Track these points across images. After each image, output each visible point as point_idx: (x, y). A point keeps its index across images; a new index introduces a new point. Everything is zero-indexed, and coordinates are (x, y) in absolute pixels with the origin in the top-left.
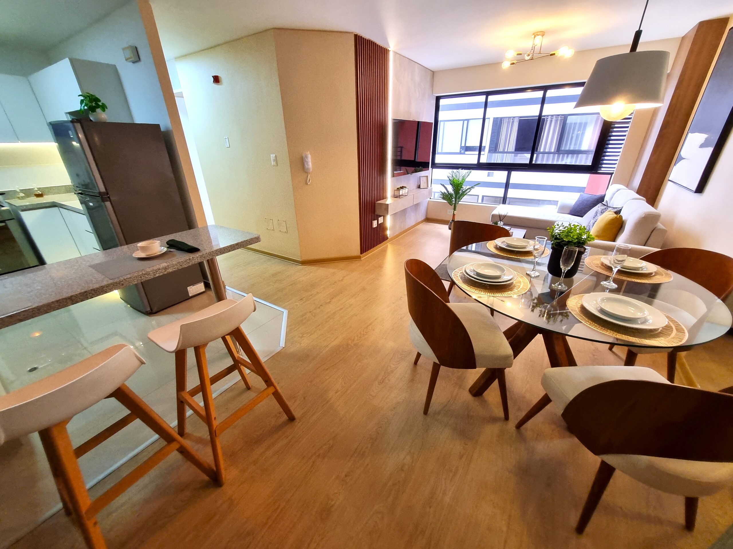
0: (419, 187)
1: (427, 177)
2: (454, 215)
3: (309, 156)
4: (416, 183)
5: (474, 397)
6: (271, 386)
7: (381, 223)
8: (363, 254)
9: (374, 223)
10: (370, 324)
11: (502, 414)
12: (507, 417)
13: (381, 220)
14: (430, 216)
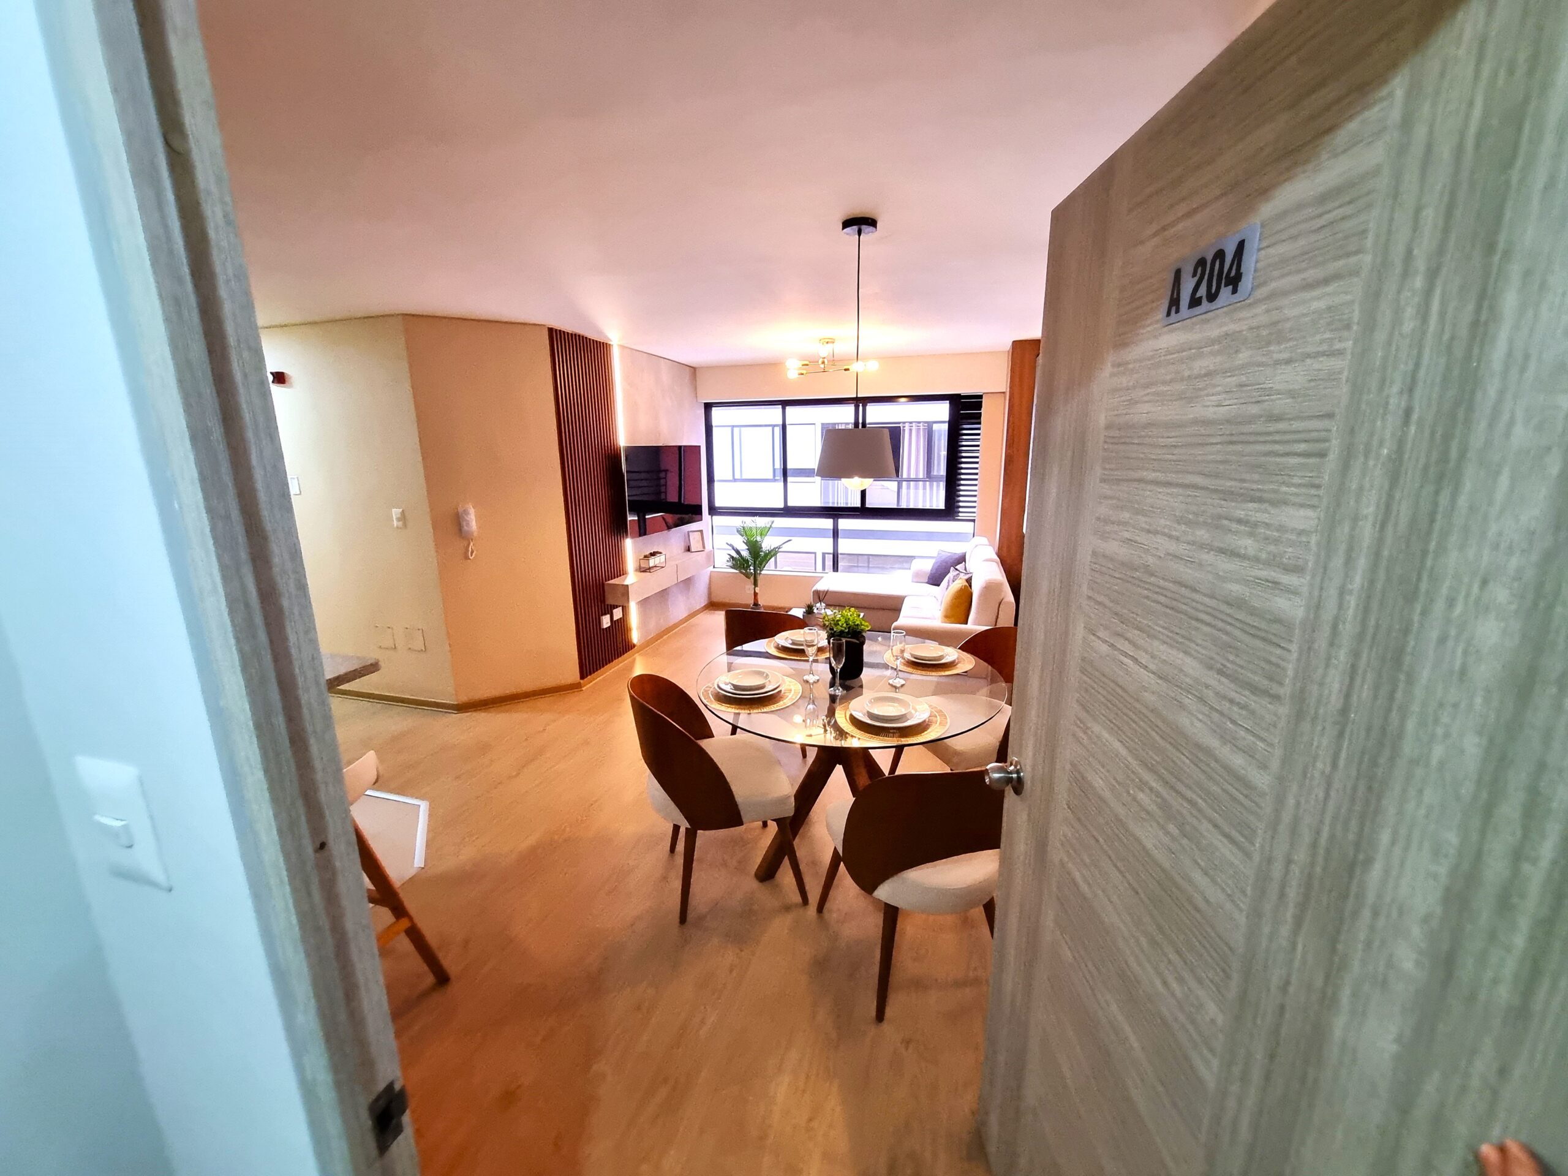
0: (688, 549)
1: (701, 531)
2: (756, 594)
3: (472, 511)
4: (683, 544)
5: (761, 884)
6: (403, 917)
7: (618, 620)
8: (585, 679)
9: (604, 620)
10: (596, 801)
11: (797, 898)
12: (805, 900)
13: (618, 614)
14: (715, 599)
